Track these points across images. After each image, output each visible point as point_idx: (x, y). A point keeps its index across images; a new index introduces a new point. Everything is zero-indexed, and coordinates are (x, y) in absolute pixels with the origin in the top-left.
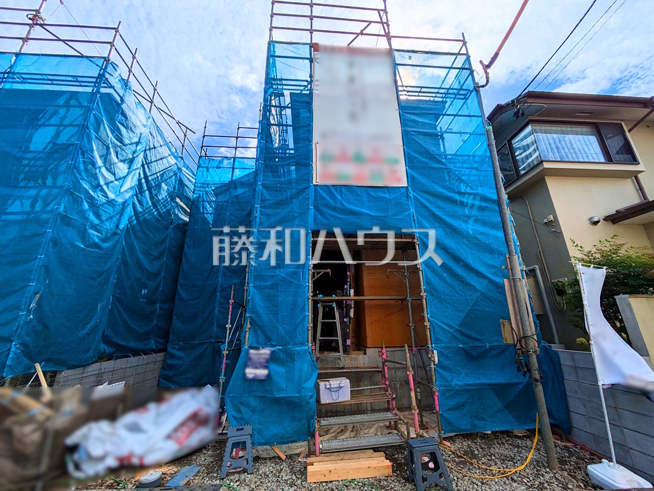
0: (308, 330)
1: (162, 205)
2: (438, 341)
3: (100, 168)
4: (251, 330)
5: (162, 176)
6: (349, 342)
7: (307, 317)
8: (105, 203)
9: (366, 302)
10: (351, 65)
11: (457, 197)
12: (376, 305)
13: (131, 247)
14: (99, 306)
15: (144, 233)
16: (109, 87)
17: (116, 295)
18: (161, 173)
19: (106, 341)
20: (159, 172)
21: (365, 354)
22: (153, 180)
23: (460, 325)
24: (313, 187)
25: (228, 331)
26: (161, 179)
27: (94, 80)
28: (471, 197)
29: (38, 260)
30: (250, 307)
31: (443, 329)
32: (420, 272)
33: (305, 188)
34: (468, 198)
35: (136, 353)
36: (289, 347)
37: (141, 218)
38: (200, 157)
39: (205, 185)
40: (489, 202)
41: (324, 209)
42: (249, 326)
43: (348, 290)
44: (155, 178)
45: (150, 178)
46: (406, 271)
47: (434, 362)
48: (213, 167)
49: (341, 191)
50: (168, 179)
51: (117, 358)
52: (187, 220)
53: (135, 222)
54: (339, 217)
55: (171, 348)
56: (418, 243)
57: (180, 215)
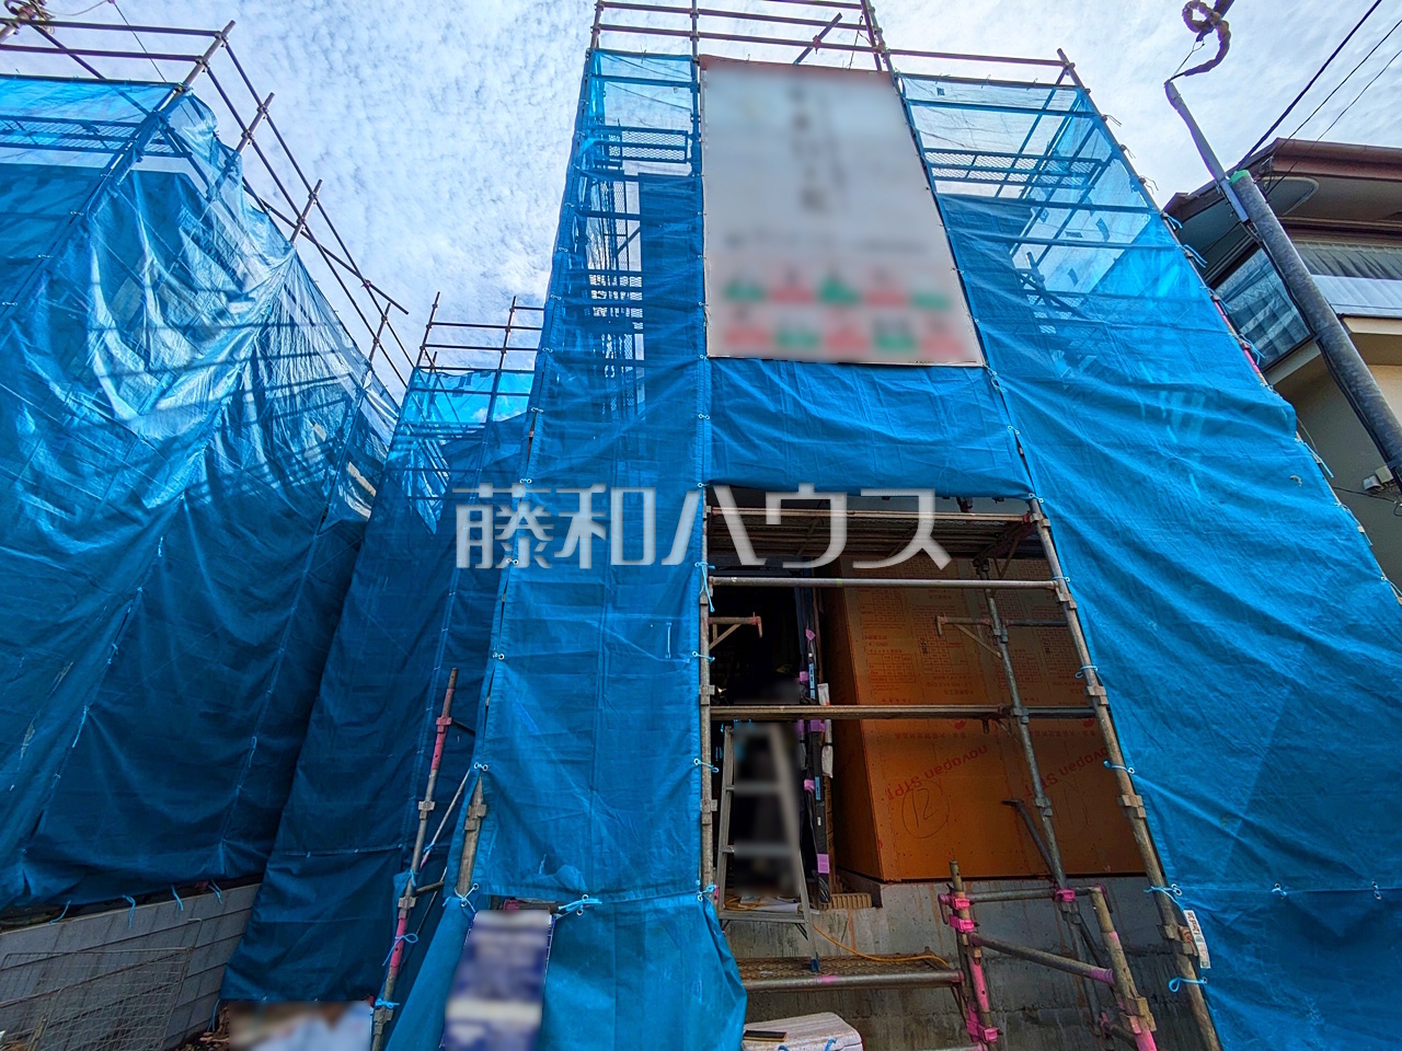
0: (701, 826)
1: (297, 467)
2: (1188, 869)
3: (101, 331)
4: (487, 823)
5: (307, 395)
6: (824, 863)
7: (695, 776)
8: (101, 426)
9: (867, 725)
10: (797, 96)
12: (898, 736)
13: (178, 560)
14: (28, 737)
15: (231, 530)
16: (177, 155)
17: (106, 704)
18: (305, 387)
19: (40, 853)
20: (299, 384)
21: (877, 904)
22: (277, 399)
23: (1255, 805)
24: (708, 364)
25: (423, 825)
26: (303, 402)
28: (1179, 396)
30: (489, 735)
31: (1197, 820)
32: (1073, 617)
33: (684, 366)
34: (1168, 400)
35: (153, 891)
36: (631, 896)
37: (230, 492)
38: (417, 368)
40: (1233, 410)
41: (743, 421)
42: (479, 810)
43: (812, 686)
44: (285, 397)
45: (270, 395)
46: (997, 622)
47: (1195, 959)
48: (445, 391)
49: (792, 375)
50: (322, 406)
51: (75, 911)
52: (367, 513)
53: (208, 499)
54: (790, 444)
55: (280, 870)
56: (1046, 524)
57: (350, 501)
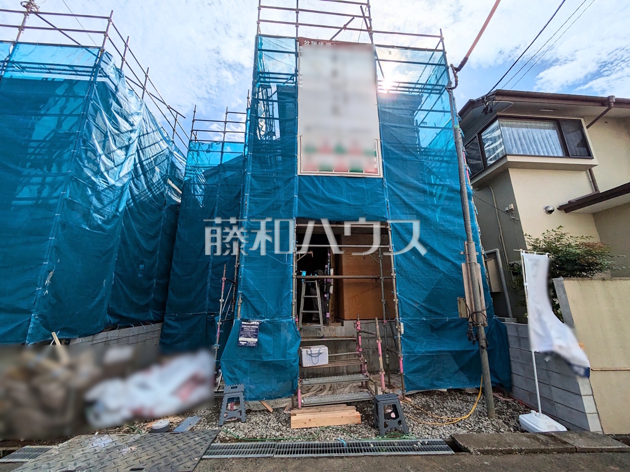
0: (292, 305)
1: (156, 188)
2: (404, 314)
3: (100, 155)
5: (155, 160)
6: (328, 315)
7: (291, 294)
8: (106, 189)
9: (344, 280)
10: (334, 59)
11: (427, 188)
12: (353, 283)
13: (129, 227)
14: (104, 282)
15: (139, 213)
16: (105, 77)
17: (118, 272)
18: (155, 157)
19: (111, 313)
20: (153, 157)
21: (342, 325)
22: (147, 164)
23: (425, 301)
24: (298, 177)
25: (221, 305)
26: (155, 163)
27: (91, 70)
28: (440, 188)
29: (49, 241)
30: (241, 285)
31: (410, 305)
33: (291, 179)
34: (437, 189)
35: (137, 323)
36: (276, 319)
37: (138, 201)
38: (191, 141)
39: (196, 167)
40: (456, 193)
41: (306, 198)
42: (241, 301)
43: (329, 269)
44: (149, 163)
45: (144, 163)
46: (380, 253)
47: (400, 332)
48: (204, 151)
49: (323, 181)
50: (161, 163)
51: (121, 328)
52: (180, 201)
53: (132, 204)
54: (320, 206)
55: (168, 319)
56: (390, 229)
57: (172, 196)
